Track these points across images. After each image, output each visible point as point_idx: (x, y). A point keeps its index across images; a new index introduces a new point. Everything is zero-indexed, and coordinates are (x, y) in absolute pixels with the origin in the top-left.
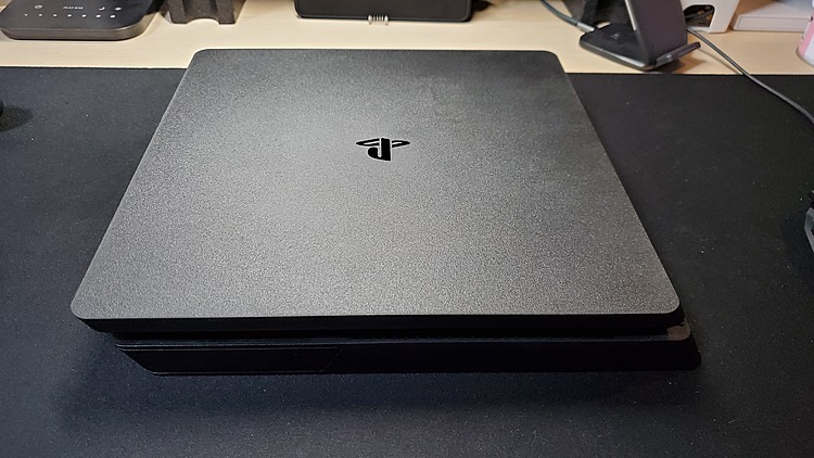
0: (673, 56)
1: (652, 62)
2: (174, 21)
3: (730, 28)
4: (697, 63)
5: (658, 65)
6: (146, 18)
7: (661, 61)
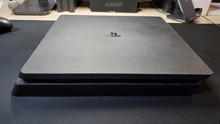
0: (193, 19)
1: (187, 20)
2: (58, 12)
3: (207, 15)
4: (199, 22)
5: (189, 21)
6: (50, 11)
7: (189, 20)
